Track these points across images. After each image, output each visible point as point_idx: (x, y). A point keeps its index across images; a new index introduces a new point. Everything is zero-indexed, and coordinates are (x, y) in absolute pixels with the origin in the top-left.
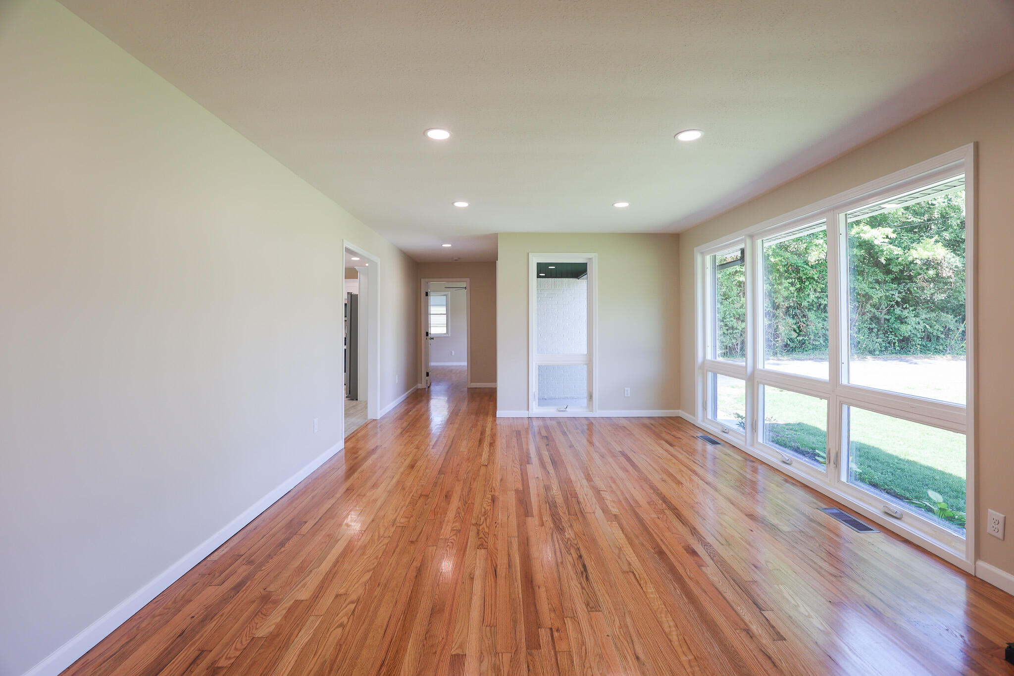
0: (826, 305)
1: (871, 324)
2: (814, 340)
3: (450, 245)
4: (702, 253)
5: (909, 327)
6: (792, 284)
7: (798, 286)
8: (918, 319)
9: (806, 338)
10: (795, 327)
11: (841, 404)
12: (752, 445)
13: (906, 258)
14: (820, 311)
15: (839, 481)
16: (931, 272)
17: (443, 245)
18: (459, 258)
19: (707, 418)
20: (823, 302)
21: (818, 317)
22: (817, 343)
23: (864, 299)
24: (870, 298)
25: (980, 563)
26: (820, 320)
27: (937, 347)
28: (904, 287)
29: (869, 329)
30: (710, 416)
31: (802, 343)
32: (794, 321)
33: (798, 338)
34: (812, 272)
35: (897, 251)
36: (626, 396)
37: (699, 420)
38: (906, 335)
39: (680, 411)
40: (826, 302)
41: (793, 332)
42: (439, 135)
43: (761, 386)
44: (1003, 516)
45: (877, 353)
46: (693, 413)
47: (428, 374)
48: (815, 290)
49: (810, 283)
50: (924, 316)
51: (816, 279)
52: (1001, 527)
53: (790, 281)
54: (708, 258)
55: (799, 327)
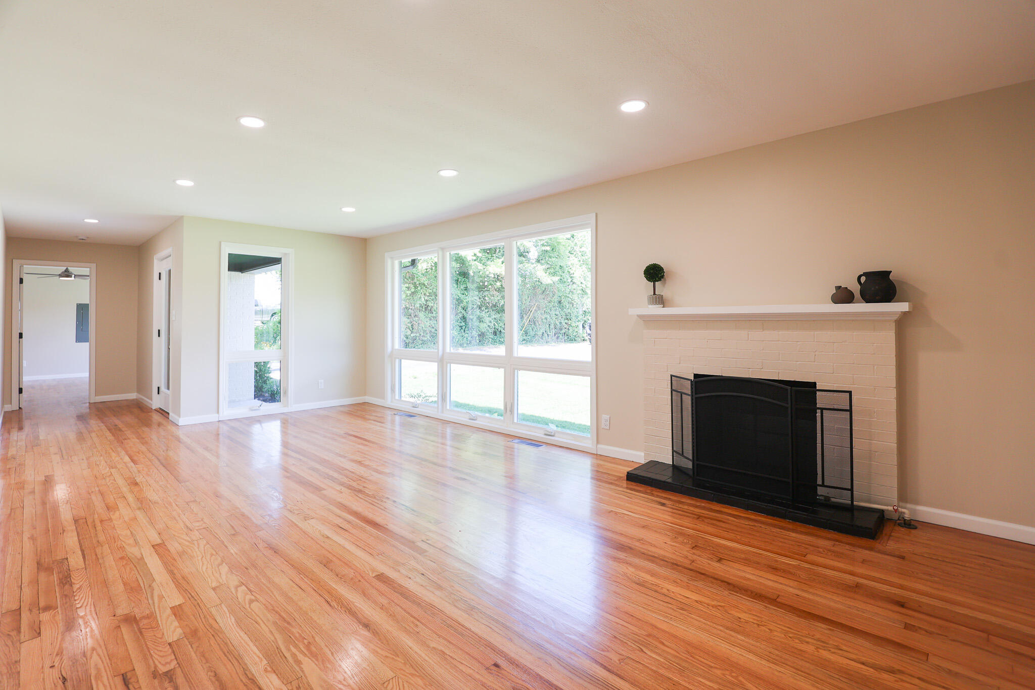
0: (432, 306)
1: (461, 322)
2: (423, 336)
3: (96, 221)
4: (392, 258)
5: (485, 325)
6: (408, 288)
7: (413, 290)
8: (490, 319)
9: (418, 335)
10: (410, 325)
11: (514, 369)
12: (442, 412)
13: (485, 272)
14: (427, 312)
15: (513, 422)
16: (498, 284)
17: (85, 220)
18: (88, 238)
19: (395, 399)
20: (430, 304)
21: (426, 317)
22: (426, 339)
23: (457, 303)
24: (462, 301)
25: (599, 446)
26: (428, 319)
27: (500, 339)
28: (482, 294)
29: (460, 326)
30: (397, 397)
31: (414, 339)
32: (409, 321)
33: (411, 335)
34: (423, 279)
35: (480, 266)
36: (319, 388)
37: (389, 401)
38: (483, 331)
39: (366, 397)
40: (432, 305)
41: (408, 330)
42: (252, 122)
43: (449, 365)
44: (609, 416)
45: (465, 345)
46: (382, 396)
47: (21, 391)
48: (425, 294)
49: (421, 288)
50: (494, 317)
51: (426, 284)
52: (608, 423)
53: (407, 285)
54: (397, 263)
55: (412, 326)
